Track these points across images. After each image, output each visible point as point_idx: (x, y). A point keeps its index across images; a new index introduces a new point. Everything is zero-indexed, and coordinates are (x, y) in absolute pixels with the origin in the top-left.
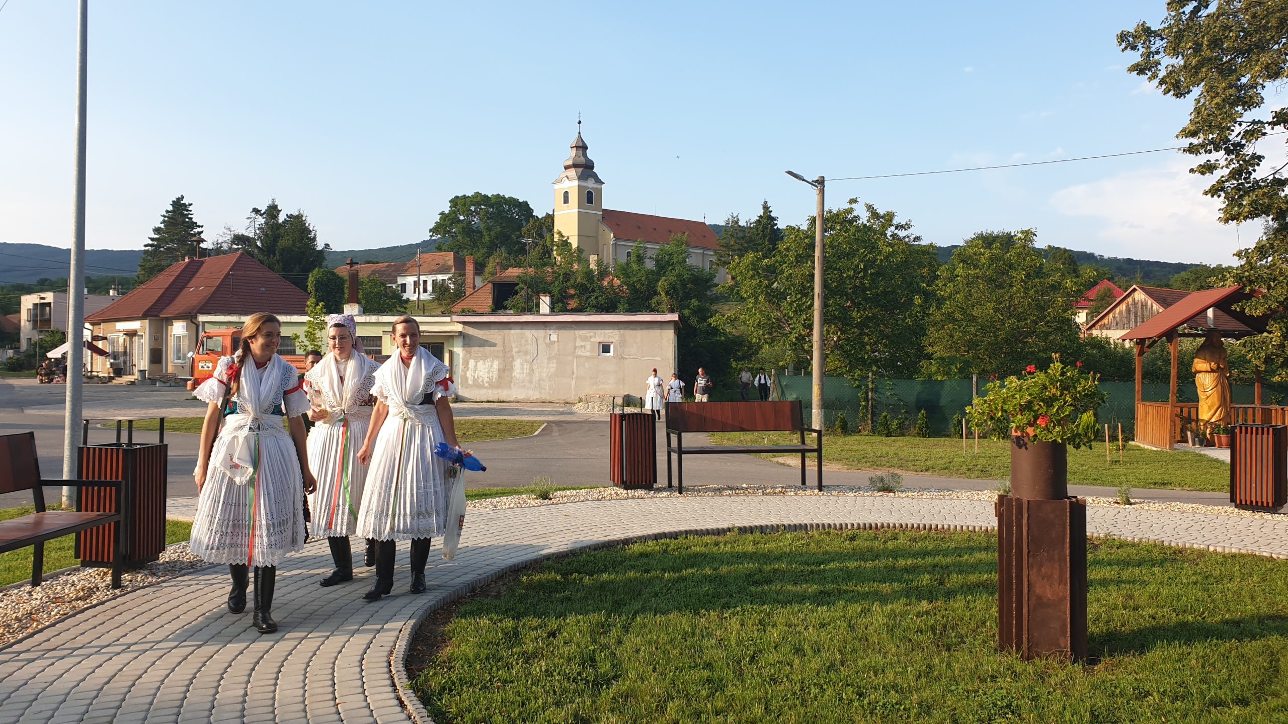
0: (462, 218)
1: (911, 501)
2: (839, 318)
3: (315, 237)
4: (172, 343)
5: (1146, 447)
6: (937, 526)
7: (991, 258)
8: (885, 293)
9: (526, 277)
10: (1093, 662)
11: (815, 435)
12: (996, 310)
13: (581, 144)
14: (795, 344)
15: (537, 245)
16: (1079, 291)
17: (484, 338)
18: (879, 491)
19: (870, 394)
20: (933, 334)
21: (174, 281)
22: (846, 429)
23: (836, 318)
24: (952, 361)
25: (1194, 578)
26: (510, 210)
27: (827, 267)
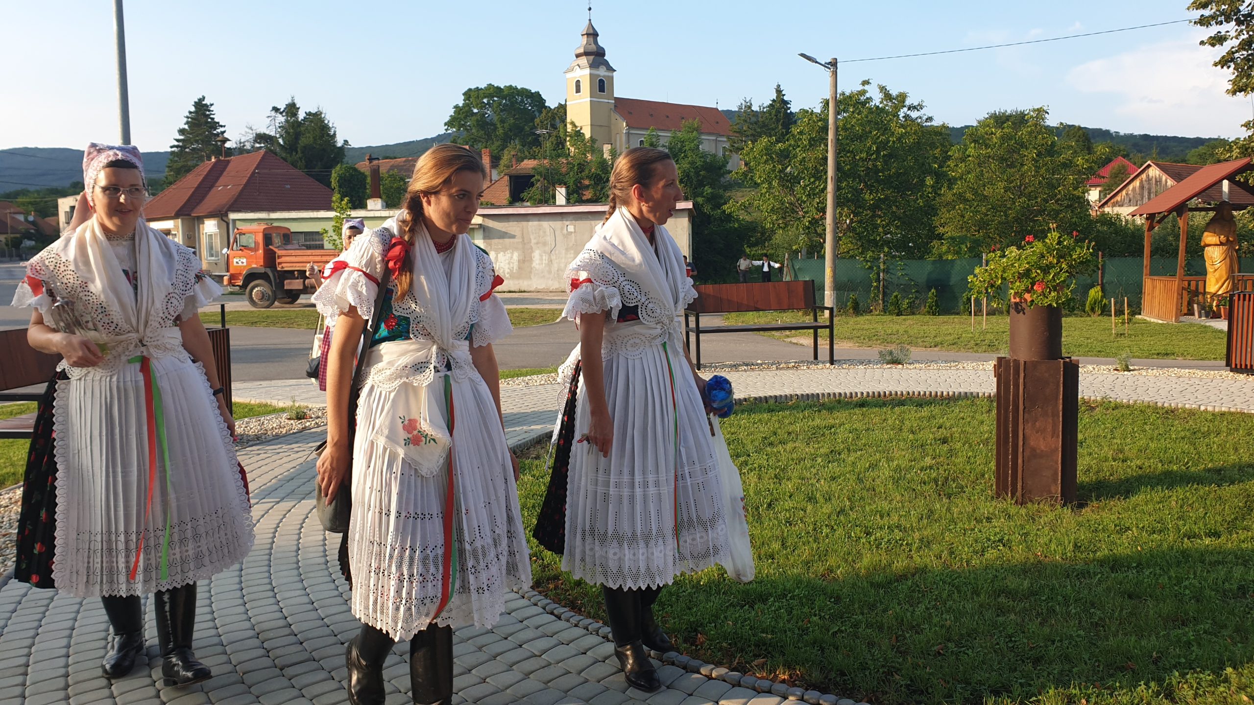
0: (475, 111)
1: (918, 371)
2: (852, 201)
3: (335, 134)
4: (204, 241)
5: (1152, 320)
6: (942, 393)
7: (1002, 137)
8: (898, 175)
9: (542, 169)
10: (1081, 506)
11: (827, 313)
12: (1007, 190)
13: (591, 31)
14: (808, 228)
15: (550, 136)
16: (1091, 168)
17: (503, 230)
18: (888, 363)
19: (881, 275)
20: (944, 214)
21: (203, 180)
22: (858, 309)
23: (849, 200)
24: (963, 240)
25: (1183, 434)
26: (522, 101)
27: (840, 150)
